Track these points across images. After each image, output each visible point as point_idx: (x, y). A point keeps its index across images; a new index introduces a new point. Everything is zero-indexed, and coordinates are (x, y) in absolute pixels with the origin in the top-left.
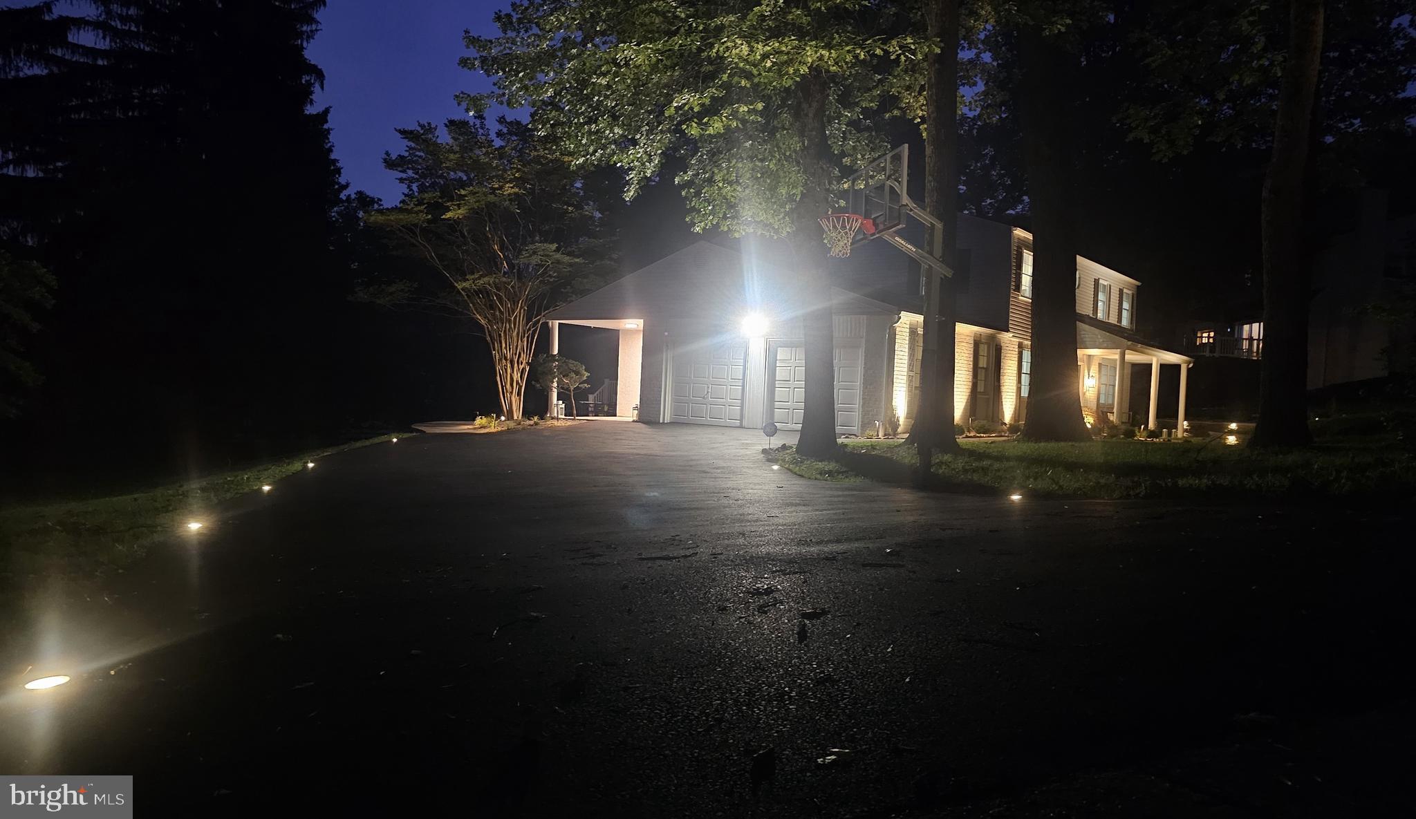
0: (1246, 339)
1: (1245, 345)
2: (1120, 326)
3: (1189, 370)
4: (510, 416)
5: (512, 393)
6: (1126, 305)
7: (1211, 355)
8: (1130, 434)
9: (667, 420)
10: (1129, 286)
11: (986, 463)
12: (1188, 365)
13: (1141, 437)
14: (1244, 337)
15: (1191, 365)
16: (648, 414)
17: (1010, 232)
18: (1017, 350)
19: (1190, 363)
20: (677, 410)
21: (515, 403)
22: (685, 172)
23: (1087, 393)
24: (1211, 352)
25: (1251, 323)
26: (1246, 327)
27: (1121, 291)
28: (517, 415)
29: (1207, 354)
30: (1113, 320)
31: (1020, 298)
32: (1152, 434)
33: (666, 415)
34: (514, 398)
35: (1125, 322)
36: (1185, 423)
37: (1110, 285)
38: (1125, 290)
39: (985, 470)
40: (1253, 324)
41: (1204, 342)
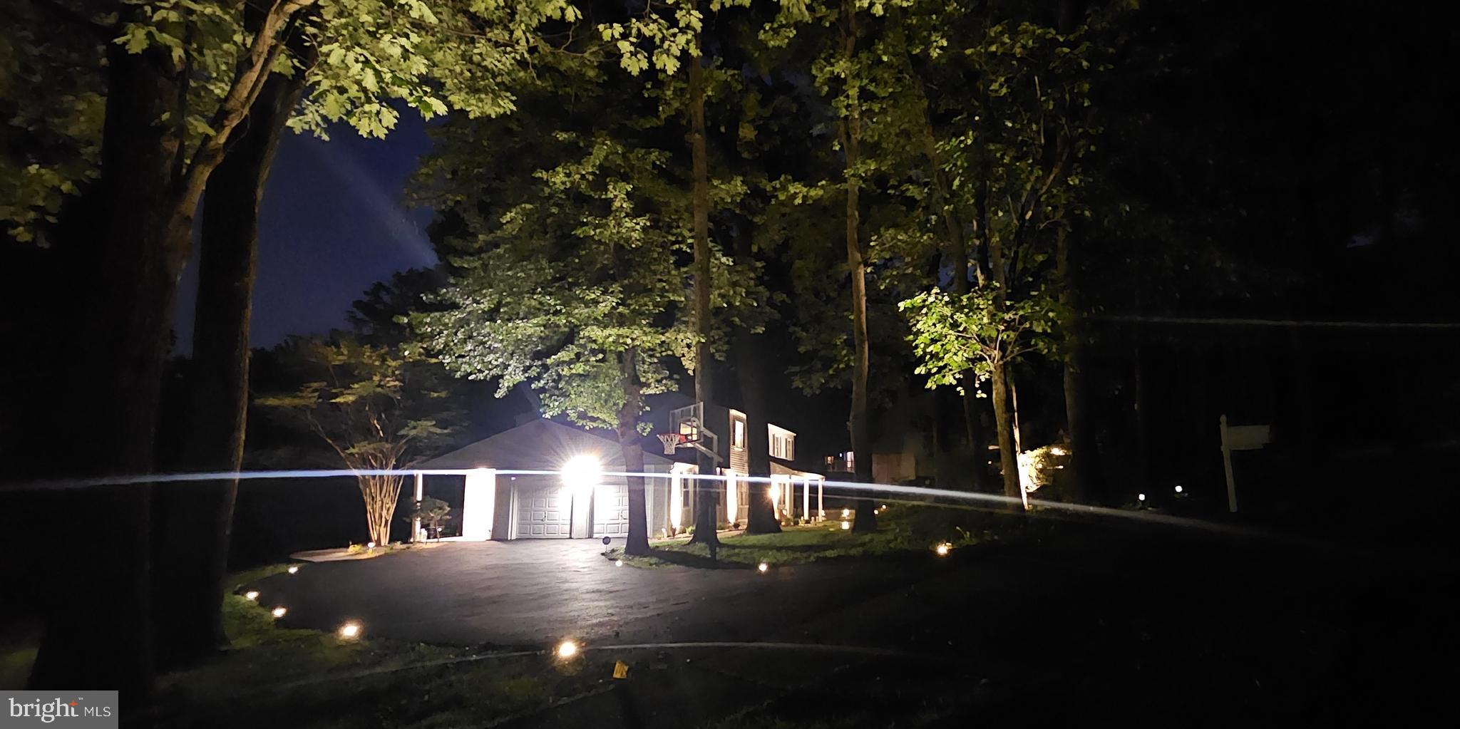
2: (787, 460)
4: (378, 543)
5: (380, 526)
6: (789, 448)
8: (796, 523)
9: (514, 537)
10: (790, 437)
11: (737, 551)
13: (802, 524)
16: (499, 535)
17: (729, 412)
19: (823, 478)
20: (520, 531)
21: (381, 532)
22: (539, 381)
23: (775, 501)
27: (787, 441)
28: (384, 541)
30: (783, 457)
31: (736, 449)
32: (808, 522)
33: (513, 533)
34: (383, 529)
35: (789, 457)
36: (823, 512)
37: (784, 438)
38: (789, 440)
39: (738, 555)
41: (828, 463)
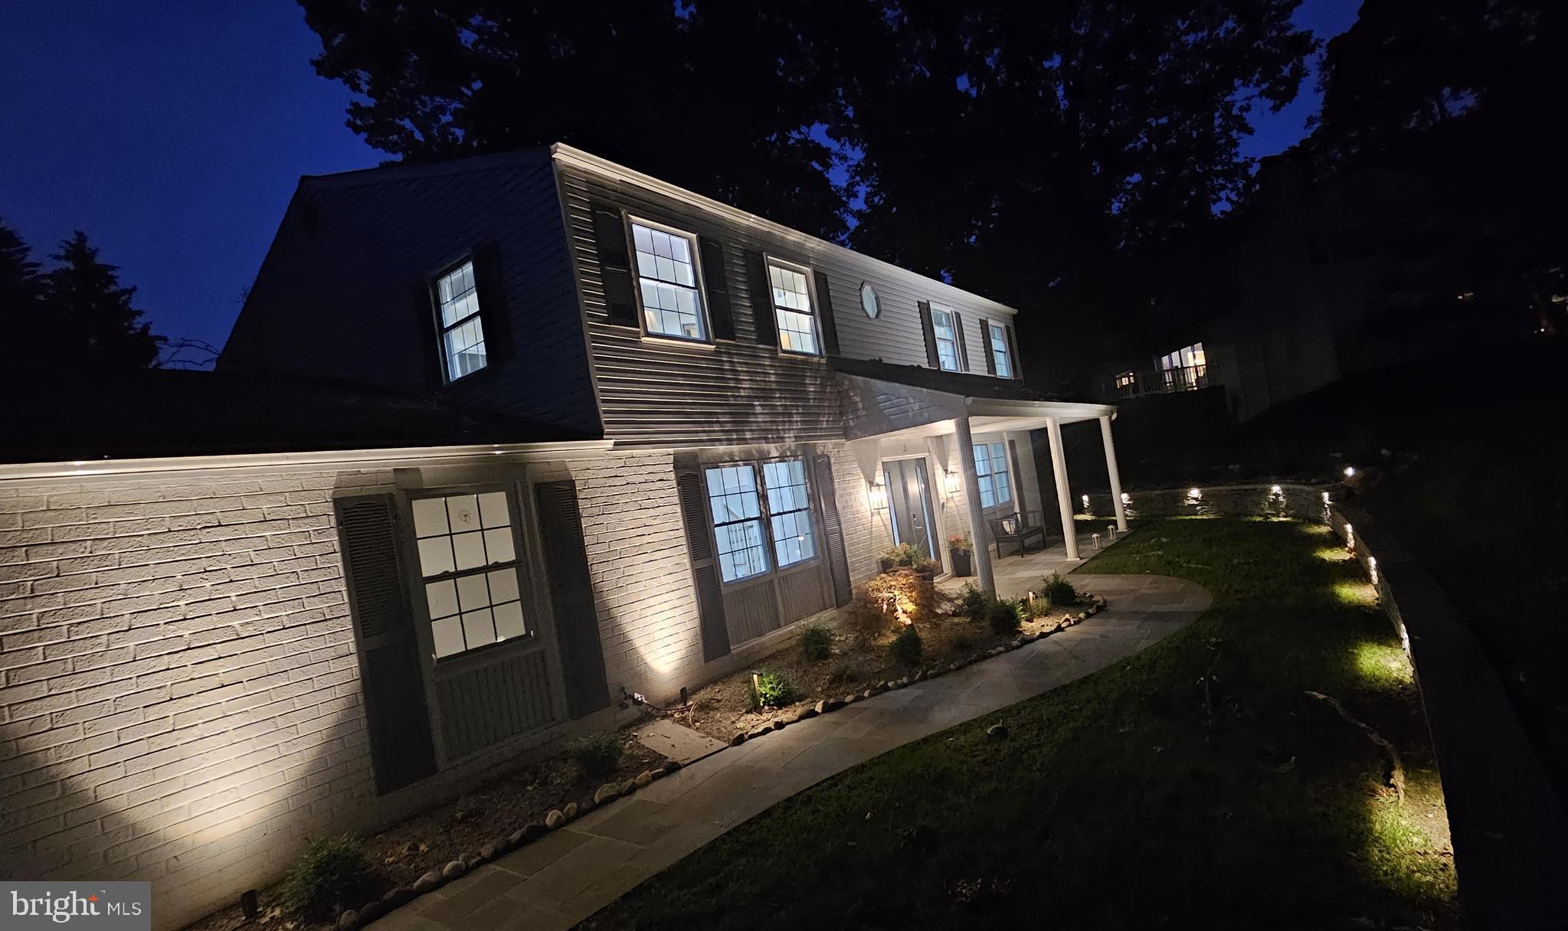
0: (1167, 371)
1: (1168, 377)
2: (995, 379)
3: (1112, 424)
6: (998, 344)
7: (1135, 396)
10: (999, 315)
12: (1110, 417)
14: (1165, 368)
15: (1114, 417)
18: (672, 476)
19: (1112, 413)
23: (951, 504)
24: (1134, 393)
25: (1169, 354)
26: (1165, 360)
27: (984, 324)
29: (1132, 396)
30: (978, 367)
31: (645, 339)
35: (1003, 370)
36: (1125, 496)
37: (958, 315)
38: (990, 322)
40: (1172, 354)
41: (1124, 384)
